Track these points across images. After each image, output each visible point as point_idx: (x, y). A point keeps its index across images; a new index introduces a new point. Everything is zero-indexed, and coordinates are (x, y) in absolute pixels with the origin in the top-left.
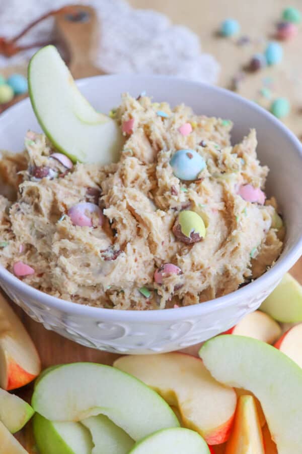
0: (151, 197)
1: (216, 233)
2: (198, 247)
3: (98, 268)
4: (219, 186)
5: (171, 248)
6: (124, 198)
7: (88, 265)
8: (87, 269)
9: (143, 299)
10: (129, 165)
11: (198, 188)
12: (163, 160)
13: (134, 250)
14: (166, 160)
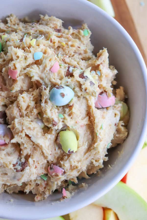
0: (40, 118)
1: (84, 143)
2: (73, 156)
3: (13, 176)
4: (84, 101)
5: (57, 153)
6: (23, 130)
7: (6, 174)
8: (6, 176)
9: (43, 182)
10: (22, 101)
11: (70, 112)
12: (44, 97)
13: (34, 161)
14: (47, 97)
